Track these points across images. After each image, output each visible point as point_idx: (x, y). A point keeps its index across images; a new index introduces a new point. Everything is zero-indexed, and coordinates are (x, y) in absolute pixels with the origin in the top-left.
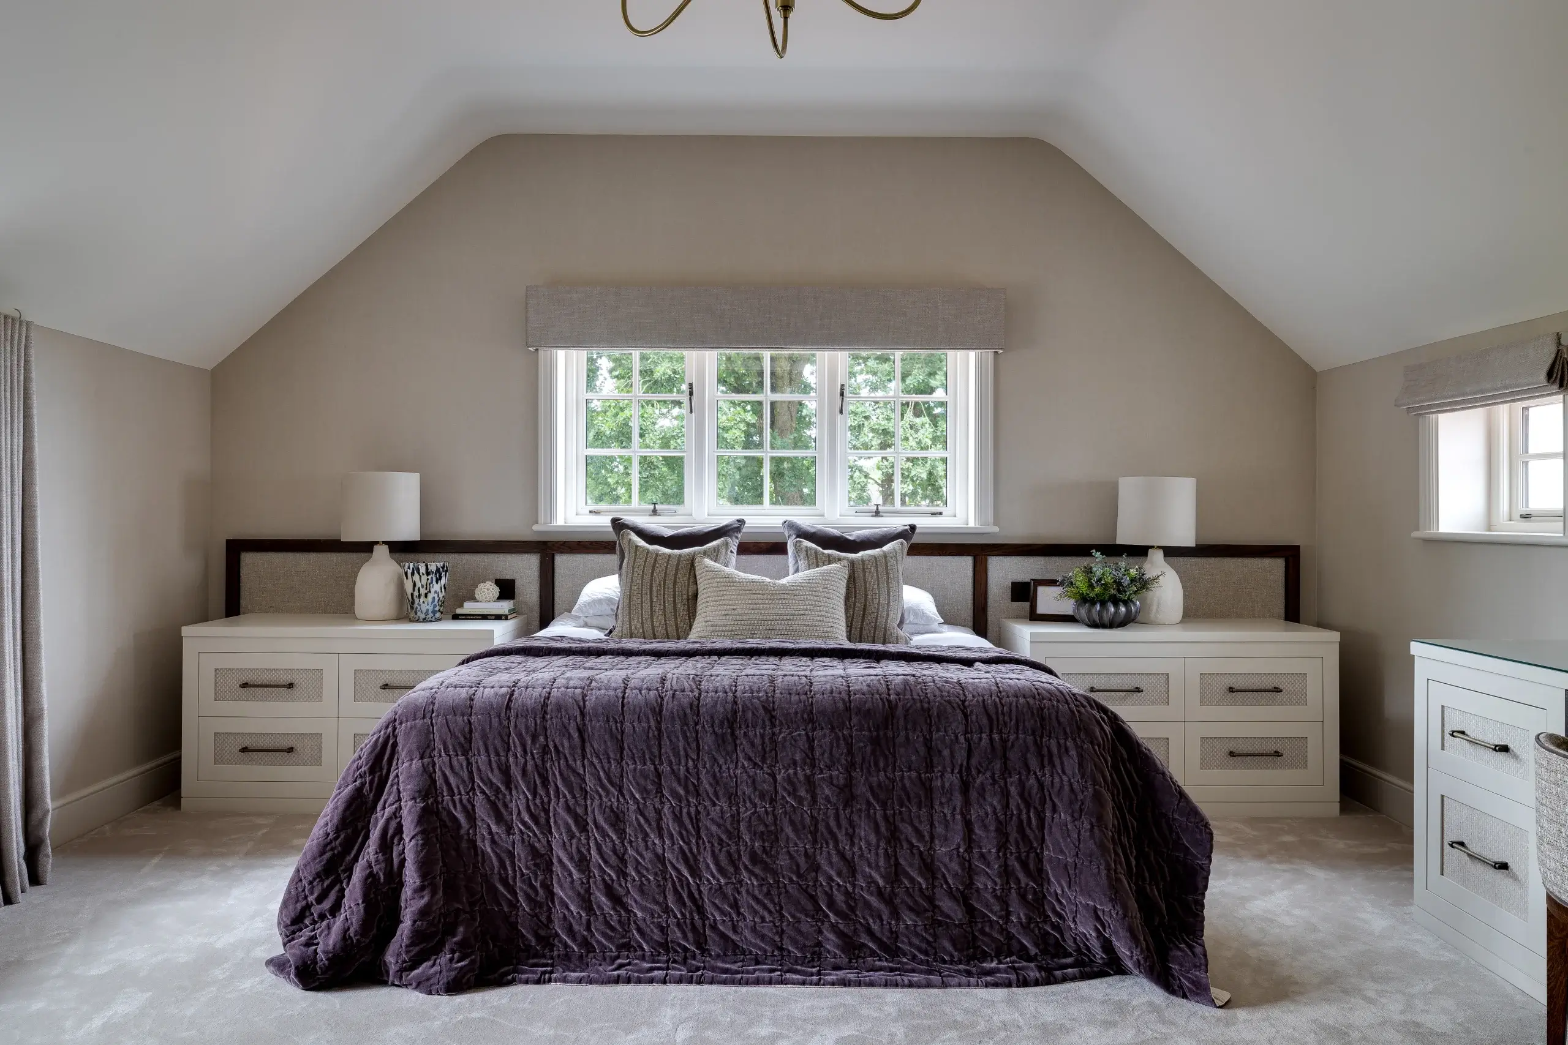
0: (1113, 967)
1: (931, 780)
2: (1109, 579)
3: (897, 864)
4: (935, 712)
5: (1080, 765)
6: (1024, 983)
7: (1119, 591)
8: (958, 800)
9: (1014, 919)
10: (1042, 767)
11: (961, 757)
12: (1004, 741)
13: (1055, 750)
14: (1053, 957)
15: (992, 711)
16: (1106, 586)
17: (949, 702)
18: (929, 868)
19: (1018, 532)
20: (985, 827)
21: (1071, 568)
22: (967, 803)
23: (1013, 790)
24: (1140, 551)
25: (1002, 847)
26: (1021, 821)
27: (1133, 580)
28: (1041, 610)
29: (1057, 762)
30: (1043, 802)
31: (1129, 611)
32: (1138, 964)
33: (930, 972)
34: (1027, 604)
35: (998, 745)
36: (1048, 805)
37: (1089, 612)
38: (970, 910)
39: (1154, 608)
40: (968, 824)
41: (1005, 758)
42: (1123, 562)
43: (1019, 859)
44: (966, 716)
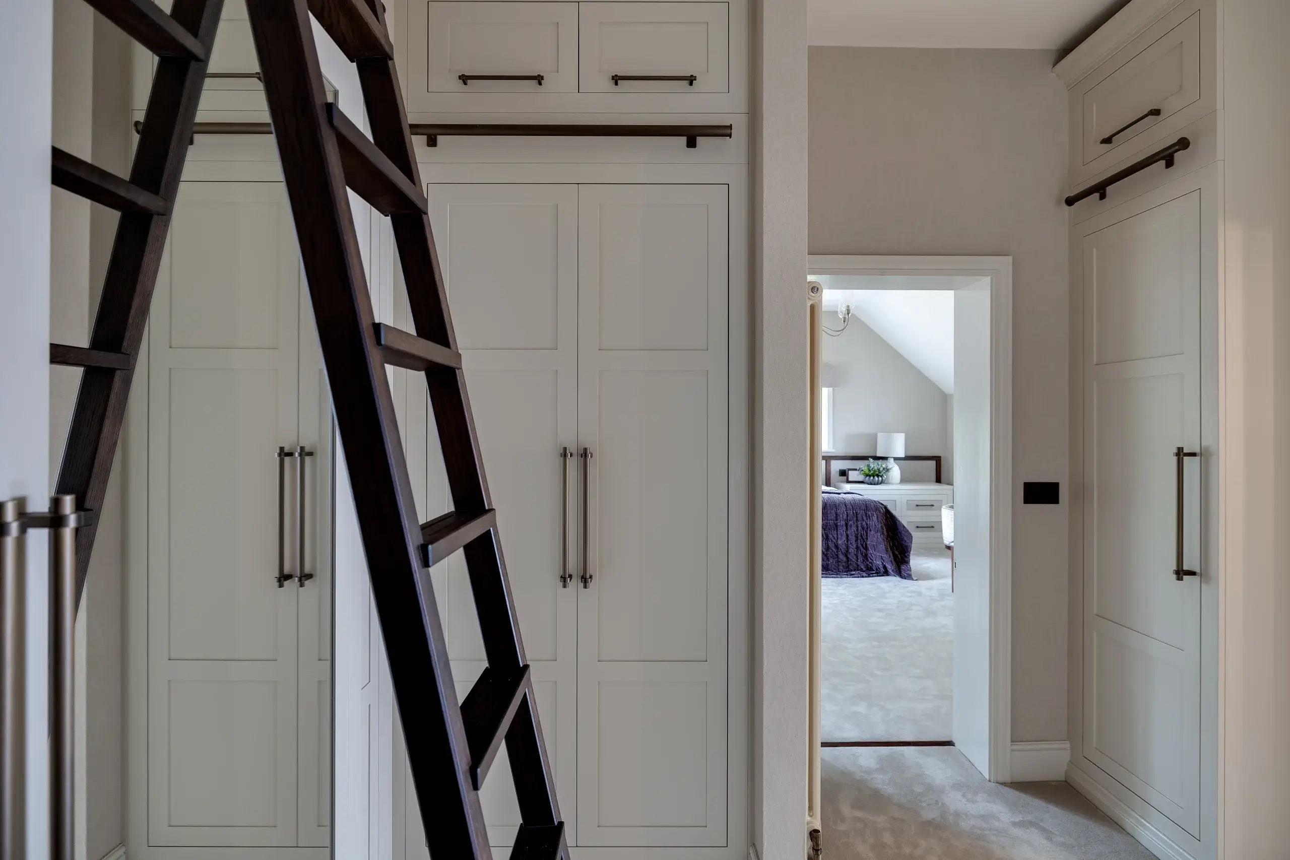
0: (886, 573)
1: (837, 523)
2: (876, 468)
3: (828, 545)
4: (837, 505)
5: (877, 518)
6: (863, 577)
7: (879, 473)
8: (844, 528)
9: (859, 560)
10: (867, 519)
11: (845, 517)
12: (856, 513)
13: (870, 515)
14: (870, 571)
15: (853, 505)
16: (875, 471)
17: (841, 503)
18: (837, 547)
19: (841, 452)
20: (852, 535)
21: (862, 464)
22: (847, 529)
23: (859, 525)
24: (884, 458)
25: (856, 541)
26: (861, 534)
27: (884, 469)
28: (850, 479)
29: (871, 518)
30: (867, 529)
31: (882, 479)
32: (893, 571)
33: (837, 575)
34: (846, 477)
35: (855, 514)
36: (869, 529)
37: (869, 479)
38: (848, 558)
39: (890, 479)
40: (847, 535)
41: (857, 517)
42: (880, 462)
43: (861, 544)
44: (846, 506)
